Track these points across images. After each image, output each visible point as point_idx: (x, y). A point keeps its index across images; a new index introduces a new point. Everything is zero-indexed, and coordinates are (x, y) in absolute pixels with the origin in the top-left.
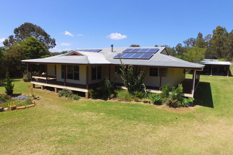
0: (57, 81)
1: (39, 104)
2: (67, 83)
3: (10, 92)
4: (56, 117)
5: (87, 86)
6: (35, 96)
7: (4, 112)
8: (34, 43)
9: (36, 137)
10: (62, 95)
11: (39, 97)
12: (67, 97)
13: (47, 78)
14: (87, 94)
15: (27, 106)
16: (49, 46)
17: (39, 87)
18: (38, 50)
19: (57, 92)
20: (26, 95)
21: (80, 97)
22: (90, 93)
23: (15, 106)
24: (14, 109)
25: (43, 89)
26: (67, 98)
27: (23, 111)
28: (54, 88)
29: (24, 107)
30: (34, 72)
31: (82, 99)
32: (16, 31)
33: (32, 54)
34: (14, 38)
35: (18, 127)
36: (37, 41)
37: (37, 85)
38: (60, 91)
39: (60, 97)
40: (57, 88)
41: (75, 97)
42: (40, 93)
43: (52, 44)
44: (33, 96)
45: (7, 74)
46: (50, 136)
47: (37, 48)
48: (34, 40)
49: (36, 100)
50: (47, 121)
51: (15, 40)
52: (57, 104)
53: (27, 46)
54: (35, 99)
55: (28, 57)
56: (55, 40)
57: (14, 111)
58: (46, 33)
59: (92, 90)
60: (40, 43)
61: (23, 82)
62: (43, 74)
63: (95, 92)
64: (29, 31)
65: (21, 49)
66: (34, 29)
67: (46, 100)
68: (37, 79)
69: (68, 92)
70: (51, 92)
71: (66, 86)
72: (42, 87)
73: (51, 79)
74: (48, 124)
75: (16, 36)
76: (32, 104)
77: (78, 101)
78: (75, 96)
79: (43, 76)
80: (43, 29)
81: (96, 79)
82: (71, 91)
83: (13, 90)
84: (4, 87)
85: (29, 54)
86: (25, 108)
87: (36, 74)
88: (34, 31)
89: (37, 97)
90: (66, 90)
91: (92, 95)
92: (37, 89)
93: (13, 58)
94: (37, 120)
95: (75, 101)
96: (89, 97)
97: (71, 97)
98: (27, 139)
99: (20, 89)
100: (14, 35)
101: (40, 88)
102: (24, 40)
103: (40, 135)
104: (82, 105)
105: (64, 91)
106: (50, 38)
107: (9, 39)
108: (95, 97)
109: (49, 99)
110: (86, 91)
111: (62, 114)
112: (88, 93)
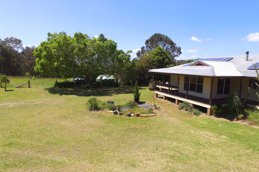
0: (179, 92)
1: (159, 114)
2: (189, 95)
3: (137, 99)
4: (172, 131)
5: (210, 101)
6: (157, 106)
7: (131, 117)
8: (161, 53)
9: (152, 147)
10: (182, 108)
11: (159, 107)
12: (187, 110)
13: (169, 88)
14: (209, 111)
15: (149, 115)
16: (174, 55)
17: (162, 96)
18: (164, 59)
19: (178, 104)
20: (149, 103)
21: (201, 113)
22: (213, 110)
23: (139, 113)
24: (138, 115)
25: (165, 100)
26: (186, 112)
27: (145, 119)
28: (175, 99)
29: (146, 115)
30: (159, 81)
31: (203, 115)
32: (147, 42)
33: (158, 64)
34: (145, 49)
35: (139, 133)
36: (163, 51)
37: (160, 95)
38: (181, 104)
39: (180, 109)
40: (178, 100)
41: (195, 112)
42: (162, 103)
43: (177, 53)
44: (155, 106)
45: (136, 83)
46: (164, 149)
47: (163, 58)
48: (160, 50)
49: (157, 110)
50: (164, 133)
51: (145, 50)
52: (176, 117)
53: (155, 56)
54: (157, 108)
55: (155, 67)
56: (180, 48)
57: (138, 117)
58: (173, 42)
59: (215, 107)
60: (167, 52)
61: (148, 90)
62: (167, 83)
63: (219, 109)
64: (157, 41)
65: (150, 59)
66: (162, 39)
67: (166, 111)
68: (161, 89)
69: (188, 105)
70: (172, 103)
71: (187, 99)
72: (164, 98)
73: (173, 89)
74: (164, 136)
75: (147, 46)
76: (153, 114)
77: (198, 117)
78: (195, 110)
79: (166, 86)
80: (169, 38)
81: (222, 93)
82: (192, 105)
83: (139, 98)
84: (133, 94)
85: (156, 64)
86: (147, 117)
87: (160, 83)
88: (162, 41)
89: (158, 107)
90: (186, 103)
91: (215, 112)
92: (159, 99)
93: (143, 68)
94: (155, 130)
95: (194, 117)
96: (211, 114)
97: (191, 111)
98: (145, 147)
99: (145, 97)
100: (145, 46)
101: (162, 98)
102: (152, 51)
103: (155, 146)
104: (201, 123)
105: (185, 104)
106: (175, 46)
107: (141, 50)
108: (219, 115)
109: (169, 111)
110: (208, 106)
111: (179, 129)
112: (211, 109)
